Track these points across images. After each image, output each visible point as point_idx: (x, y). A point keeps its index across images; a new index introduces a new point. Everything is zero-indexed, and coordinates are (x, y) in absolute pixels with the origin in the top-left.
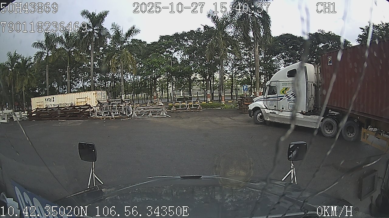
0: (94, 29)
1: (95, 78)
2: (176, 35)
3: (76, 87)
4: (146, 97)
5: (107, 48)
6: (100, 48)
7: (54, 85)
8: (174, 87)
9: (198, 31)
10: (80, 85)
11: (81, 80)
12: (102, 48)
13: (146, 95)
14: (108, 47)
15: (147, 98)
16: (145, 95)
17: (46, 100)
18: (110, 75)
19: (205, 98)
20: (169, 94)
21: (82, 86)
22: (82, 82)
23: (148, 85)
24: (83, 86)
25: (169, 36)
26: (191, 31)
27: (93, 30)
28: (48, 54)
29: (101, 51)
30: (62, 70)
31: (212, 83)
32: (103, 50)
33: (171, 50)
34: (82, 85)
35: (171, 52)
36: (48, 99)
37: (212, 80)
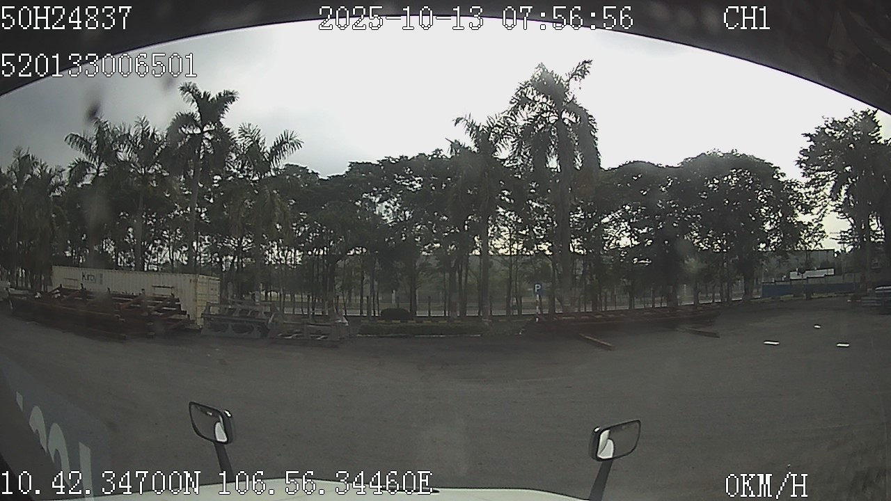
0: (205, 129)
1: (199, 244)
2: (385, 162)
3: (156, 260)
4: (311, 301)
5: (230, 178)
6: (215, 177)
7: (106, 247)
8: (376, 283)
9: (435, 156)
10: (166, 255)
11: (168, 247)
12: (219, 178)
13: (311, 297)
14: (232, 177)
15: (314, 303)
16: (309, 296)
17: (84, 276)
18: (232, 243)
19: (447, 312)
20: (365, 298)
21: (169, 259)
22: (169, 250)
23: (318, 275)
24: (172, 260)
25: (370, 163)
26: (420, 154)
27: (203, 132)
28: (98, 171)
29: (216, 183)
30: (127, 215)
31: (463, 278)
32: (219, 181)
33: (374, 198)
34: (170, 257)
35: (373, 201)
36: (88, 276)
37: (464, 272)
